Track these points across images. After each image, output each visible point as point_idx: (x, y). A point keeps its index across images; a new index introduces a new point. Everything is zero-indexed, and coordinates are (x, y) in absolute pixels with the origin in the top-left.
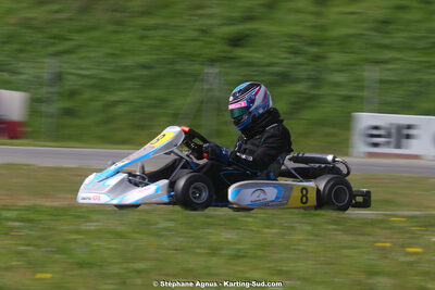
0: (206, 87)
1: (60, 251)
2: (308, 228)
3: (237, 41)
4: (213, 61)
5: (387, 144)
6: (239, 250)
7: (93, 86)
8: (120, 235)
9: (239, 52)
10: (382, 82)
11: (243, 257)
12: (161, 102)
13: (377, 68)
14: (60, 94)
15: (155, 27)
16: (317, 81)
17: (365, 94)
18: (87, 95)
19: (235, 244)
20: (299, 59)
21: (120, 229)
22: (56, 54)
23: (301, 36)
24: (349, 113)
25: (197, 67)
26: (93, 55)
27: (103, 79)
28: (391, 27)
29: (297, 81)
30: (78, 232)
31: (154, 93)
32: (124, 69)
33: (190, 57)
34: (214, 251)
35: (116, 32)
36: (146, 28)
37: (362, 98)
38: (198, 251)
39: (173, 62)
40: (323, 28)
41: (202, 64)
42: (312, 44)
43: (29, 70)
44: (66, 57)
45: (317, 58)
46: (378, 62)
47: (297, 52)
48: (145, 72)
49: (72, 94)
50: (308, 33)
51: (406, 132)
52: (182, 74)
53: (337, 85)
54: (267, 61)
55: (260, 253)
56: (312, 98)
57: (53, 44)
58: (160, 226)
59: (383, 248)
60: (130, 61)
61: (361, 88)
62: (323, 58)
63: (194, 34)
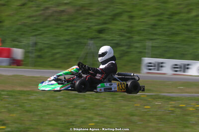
0: (89, 47)
1: (20, 106)
2: (111, 99)
3: (100, 31)
4: (92, 39)
5: (154, 69)
6: (85, 107)
7: (48, 47)
8: (43, 101)
9: (101, 35)
10: (152, 47)
11: (86, 109)
12: (73, 53)
13: (151, 42)
14: (36, 50)
15: (71, 26)
16: (129, 46)
17: (146, 51)
18: (46, 50)
19: (84, 104)
20: (123, 38)
21: (43, 99)
22: (36, 35)
23: (123, 30)
24: (141, 58)
25: (86, 41)
26: (48, 36)
27: (52, 45)
28: (157, 27)
29: (122, 46)
30: (28, 100)
31: (70, 50)
32: (59, 41)
33: (83, 37)
34: (76, 107)
35: (57, 28)
36: (68, 26)
37: (145, 52)
38: (70, 107)
39: (77, 39)
40: (132, 27)
41: (88, 39)
42: (128, 33)
43: (25, 42)
44: (39, 37)
45: (129, 38)
46: (152, 39)
47: (122, 36)
48: (67, 42)
49: (41, 50)
50: (126, 28)
51: (161, 65)
52: (81, 43)
53: (137, 47)
54: (111, 39)
55: (92, 108)
56: (127, 52)
57: (34, 32)
58: (58, 98)
59: (137, 106)
60: (62, 38)
61: (145, 49)
62: (132, 38)
63: (85, 29)
